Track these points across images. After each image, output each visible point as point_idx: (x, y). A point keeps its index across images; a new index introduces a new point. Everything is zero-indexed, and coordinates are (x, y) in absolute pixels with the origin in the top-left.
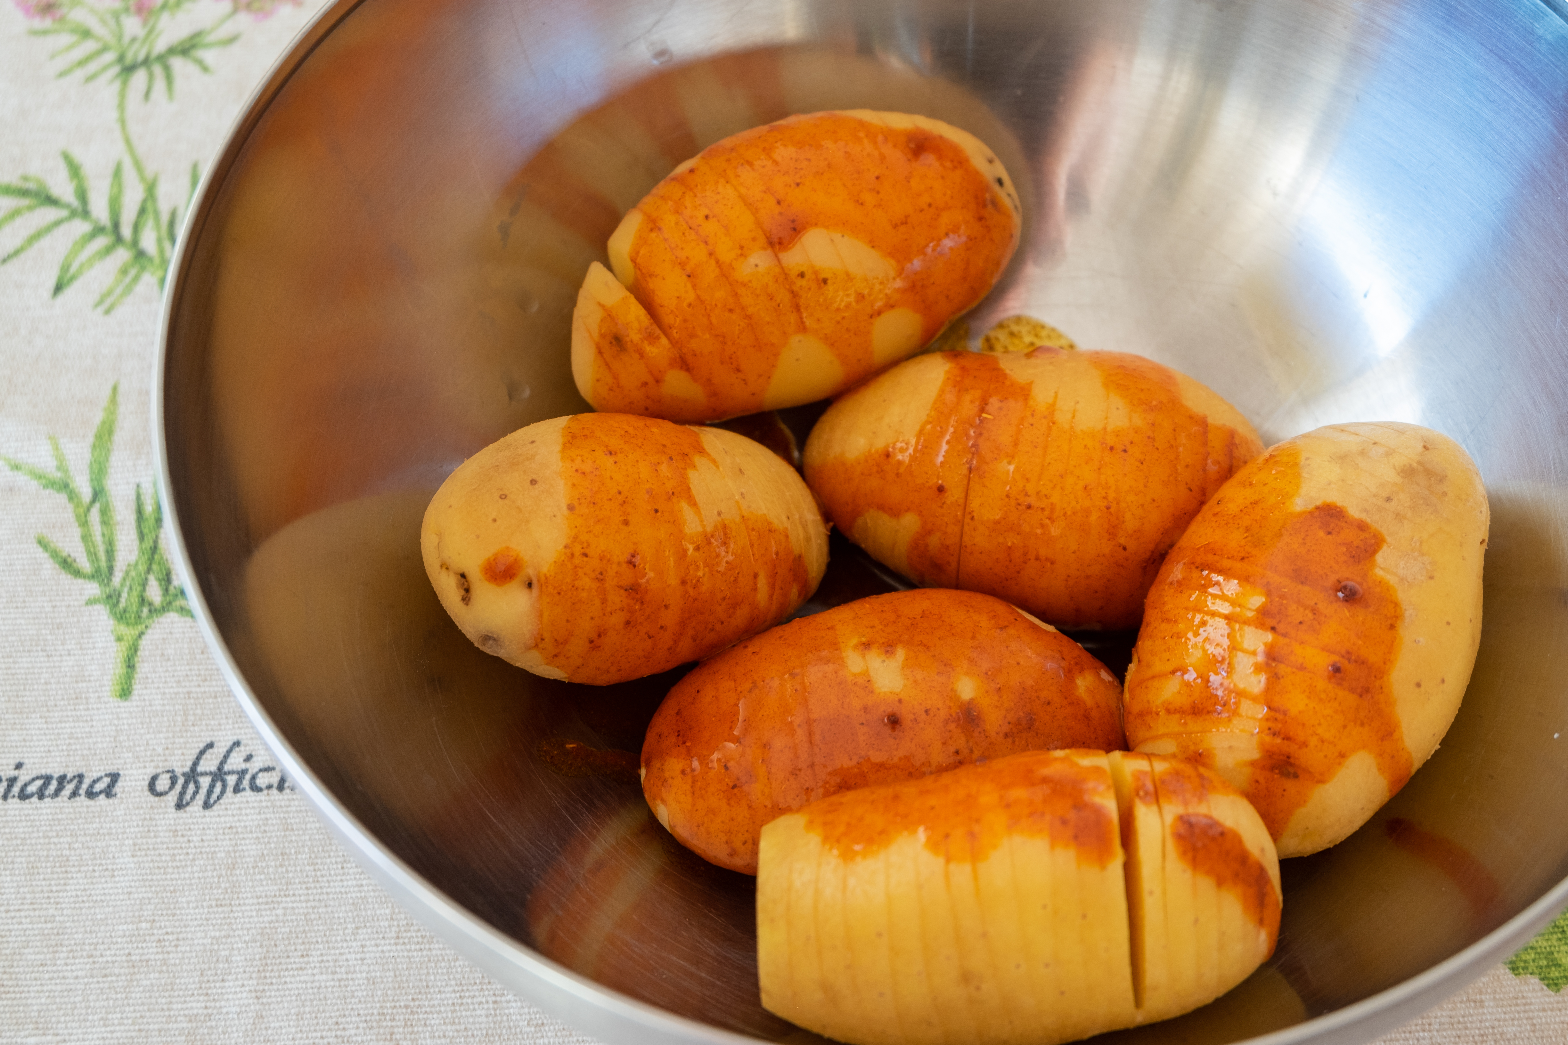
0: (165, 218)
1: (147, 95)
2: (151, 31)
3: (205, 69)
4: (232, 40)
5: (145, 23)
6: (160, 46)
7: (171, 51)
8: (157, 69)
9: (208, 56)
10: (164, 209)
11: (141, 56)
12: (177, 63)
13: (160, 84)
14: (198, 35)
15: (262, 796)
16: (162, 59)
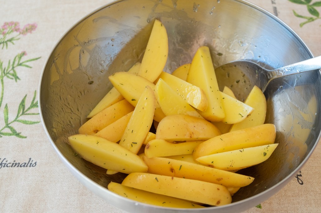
0: (3, 69)
1: (3, 48)
2: (4, 37)
3: (13, 44)
4: (19, 39)
5: (4, 36)
6: (6, 40)
7: (8, 41)
8: (5, 44)
9: (14, 42)
10: (3, 67)
11: (2, 41)
12: (9, 43)
13: (5, 46)
14: (13, 38)
15: (8, 168)
16: (6, 42)
